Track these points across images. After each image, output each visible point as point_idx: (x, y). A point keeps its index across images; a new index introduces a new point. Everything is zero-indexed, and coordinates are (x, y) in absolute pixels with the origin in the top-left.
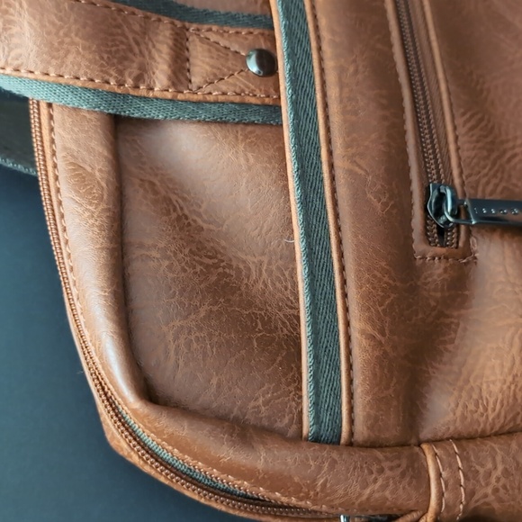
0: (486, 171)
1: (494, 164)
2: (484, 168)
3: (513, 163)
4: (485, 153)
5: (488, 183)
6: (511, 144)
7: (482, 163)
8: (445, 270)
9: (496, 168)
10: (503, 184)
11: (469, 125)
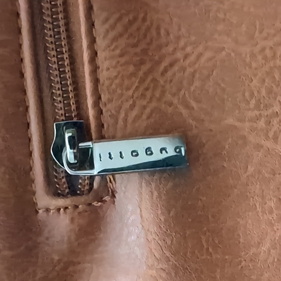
0: (130, 92)
1: (142, 81)
2: (128, 89)
3: (169, 74)
4: (131, 68)
5: (133, 106)
6: (170, 49)
7: (126, 82)
8: (72, 220)
9: (146, 84)
10: (154, 104)
11: (112, 34)
